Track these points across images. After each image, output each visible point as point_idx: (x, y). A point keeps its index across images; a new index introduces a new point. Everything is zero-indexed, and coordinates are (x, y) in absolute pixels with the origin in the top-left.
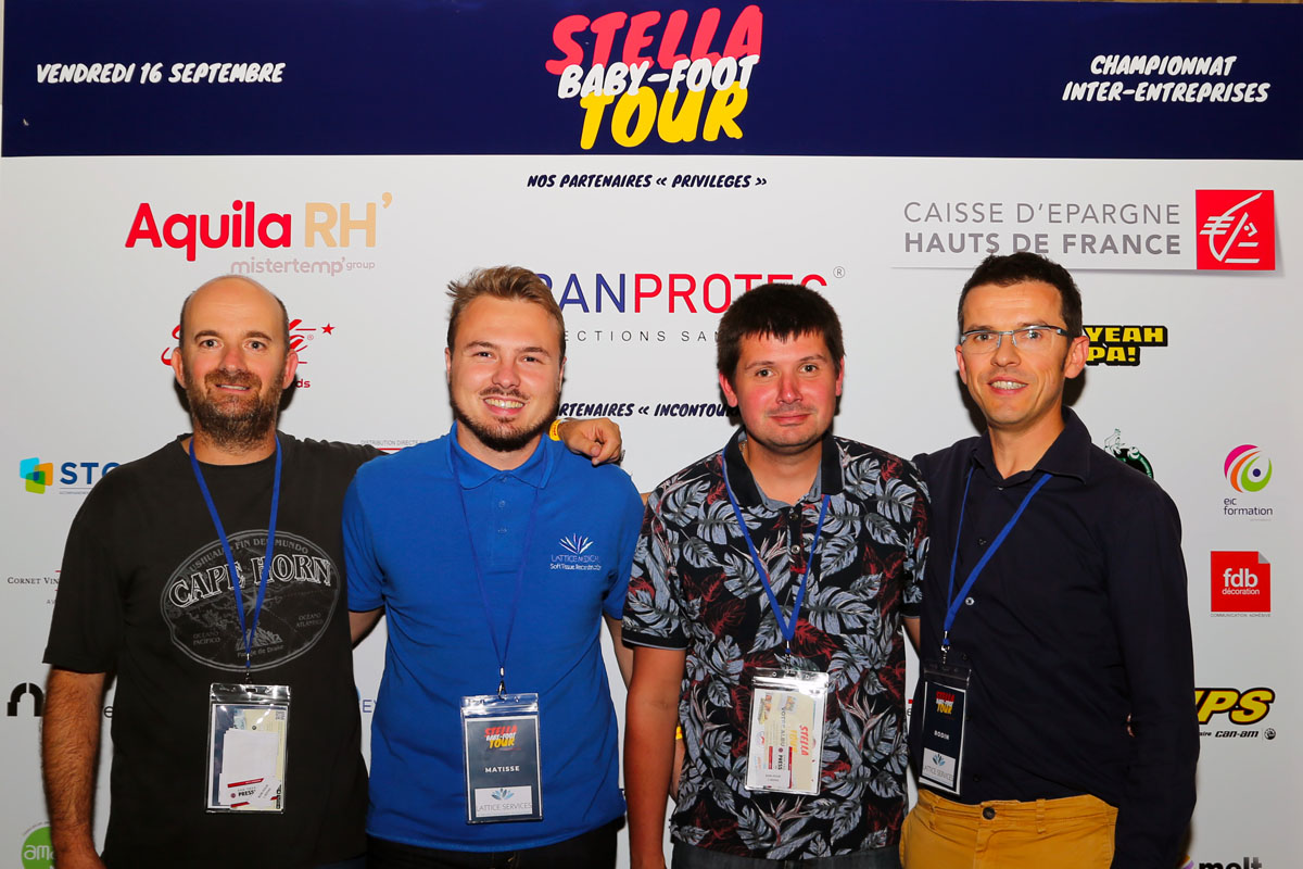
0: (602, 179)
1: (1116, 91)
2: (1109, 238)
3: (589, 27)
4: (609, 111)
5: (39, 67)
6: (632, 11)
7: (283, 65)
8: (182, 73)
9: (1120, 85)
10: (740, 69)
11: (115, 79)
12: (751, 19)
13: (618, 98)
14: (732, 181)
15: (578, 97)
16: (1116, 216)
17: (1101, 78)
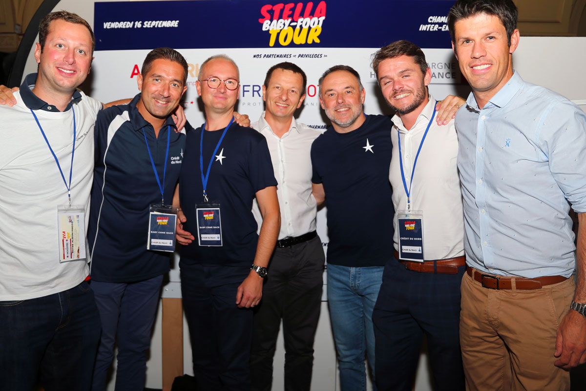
0: (276, 56)
1: (436, 27)
2: (434, 73)
3: (272, 9)
4: (278, 34)
5: (104, 23)
6: (285, 3)
7: (178, 21)
8: (148, 24)
9: (437, 26)
10: (319, 21)
11: (127, 27)
12: (322, 5)
13: (281, 30)
14: (316, 56)
15: (269, 30)
16: (436, 66)
17: (431, 24)
